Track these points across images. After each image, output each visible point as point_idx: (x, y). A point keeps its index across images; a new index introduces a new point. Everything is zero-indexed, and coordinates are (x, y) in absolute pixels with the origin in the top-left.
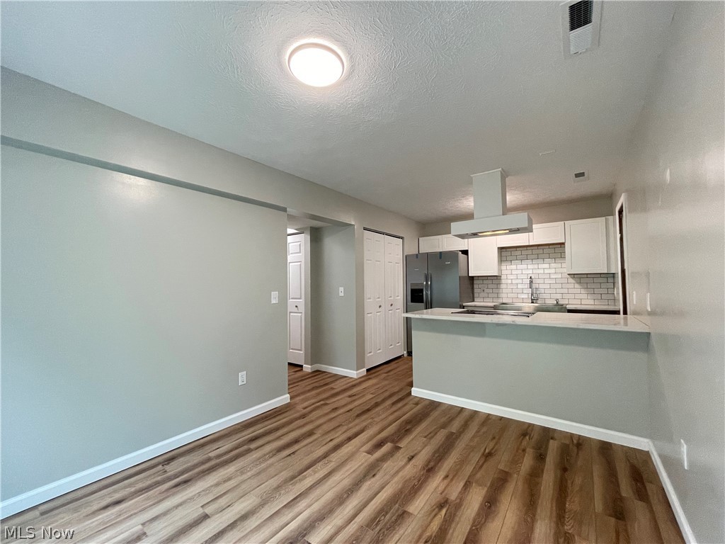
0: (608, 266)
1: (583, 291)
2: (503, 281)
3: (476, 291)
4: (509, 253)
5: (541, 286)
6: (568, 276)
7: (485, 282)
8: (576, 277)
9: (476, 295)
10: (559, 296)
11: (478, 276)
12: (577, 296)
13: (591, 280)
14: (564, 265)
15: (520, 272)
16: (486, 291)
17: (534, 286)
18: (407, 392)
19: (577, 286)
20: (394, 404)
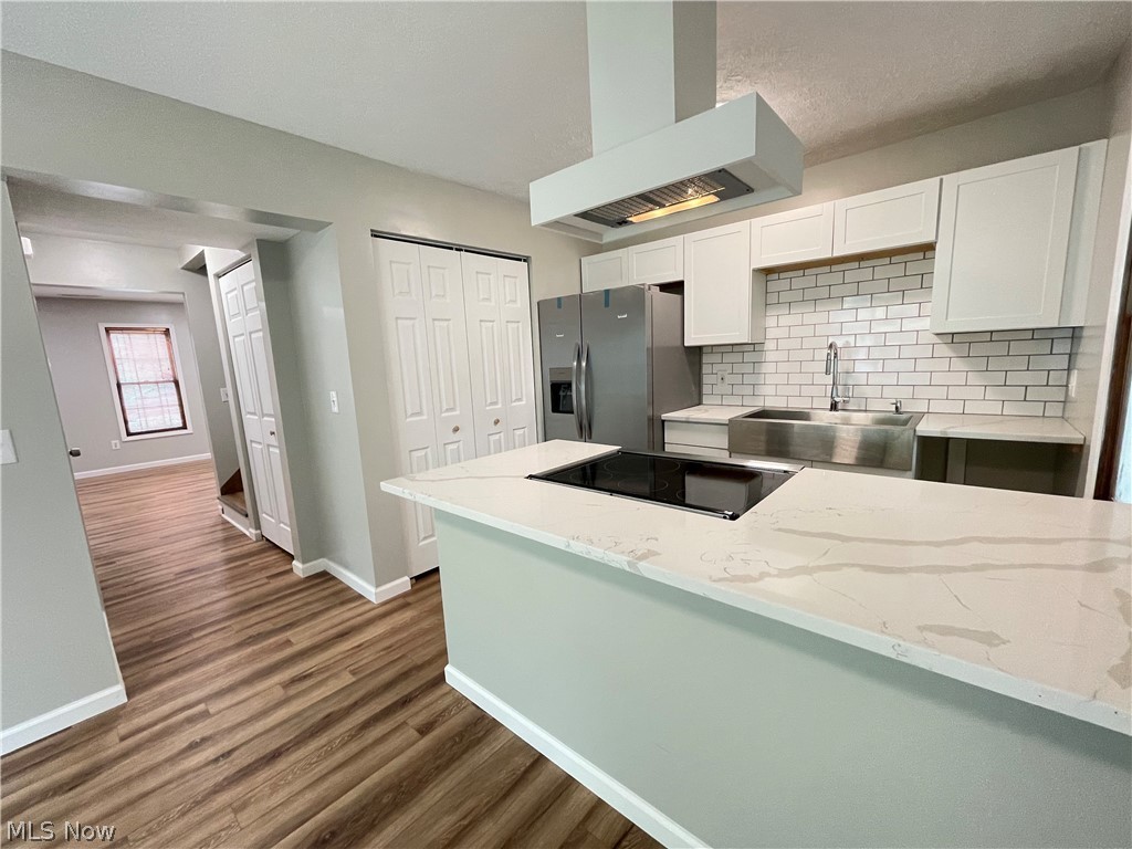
0: (1065, 305)
1: (973, 379)
2: (770, 356)
3: (706, 379)
4: (784, 284)
5: (860, 367)
6: (936, 340)
7: (727, 358)
8: (958, 340)
9: (706, 389)
10: (903, 394)
11: (712, 346)
12: (955, 393)
13: (1001, 349)
14: (926, 309)
15: (809, 331)
16: (729, 379)
17: (841, 367)
18: (437, 673)
19: (958, 364)
20: (366, 725)
